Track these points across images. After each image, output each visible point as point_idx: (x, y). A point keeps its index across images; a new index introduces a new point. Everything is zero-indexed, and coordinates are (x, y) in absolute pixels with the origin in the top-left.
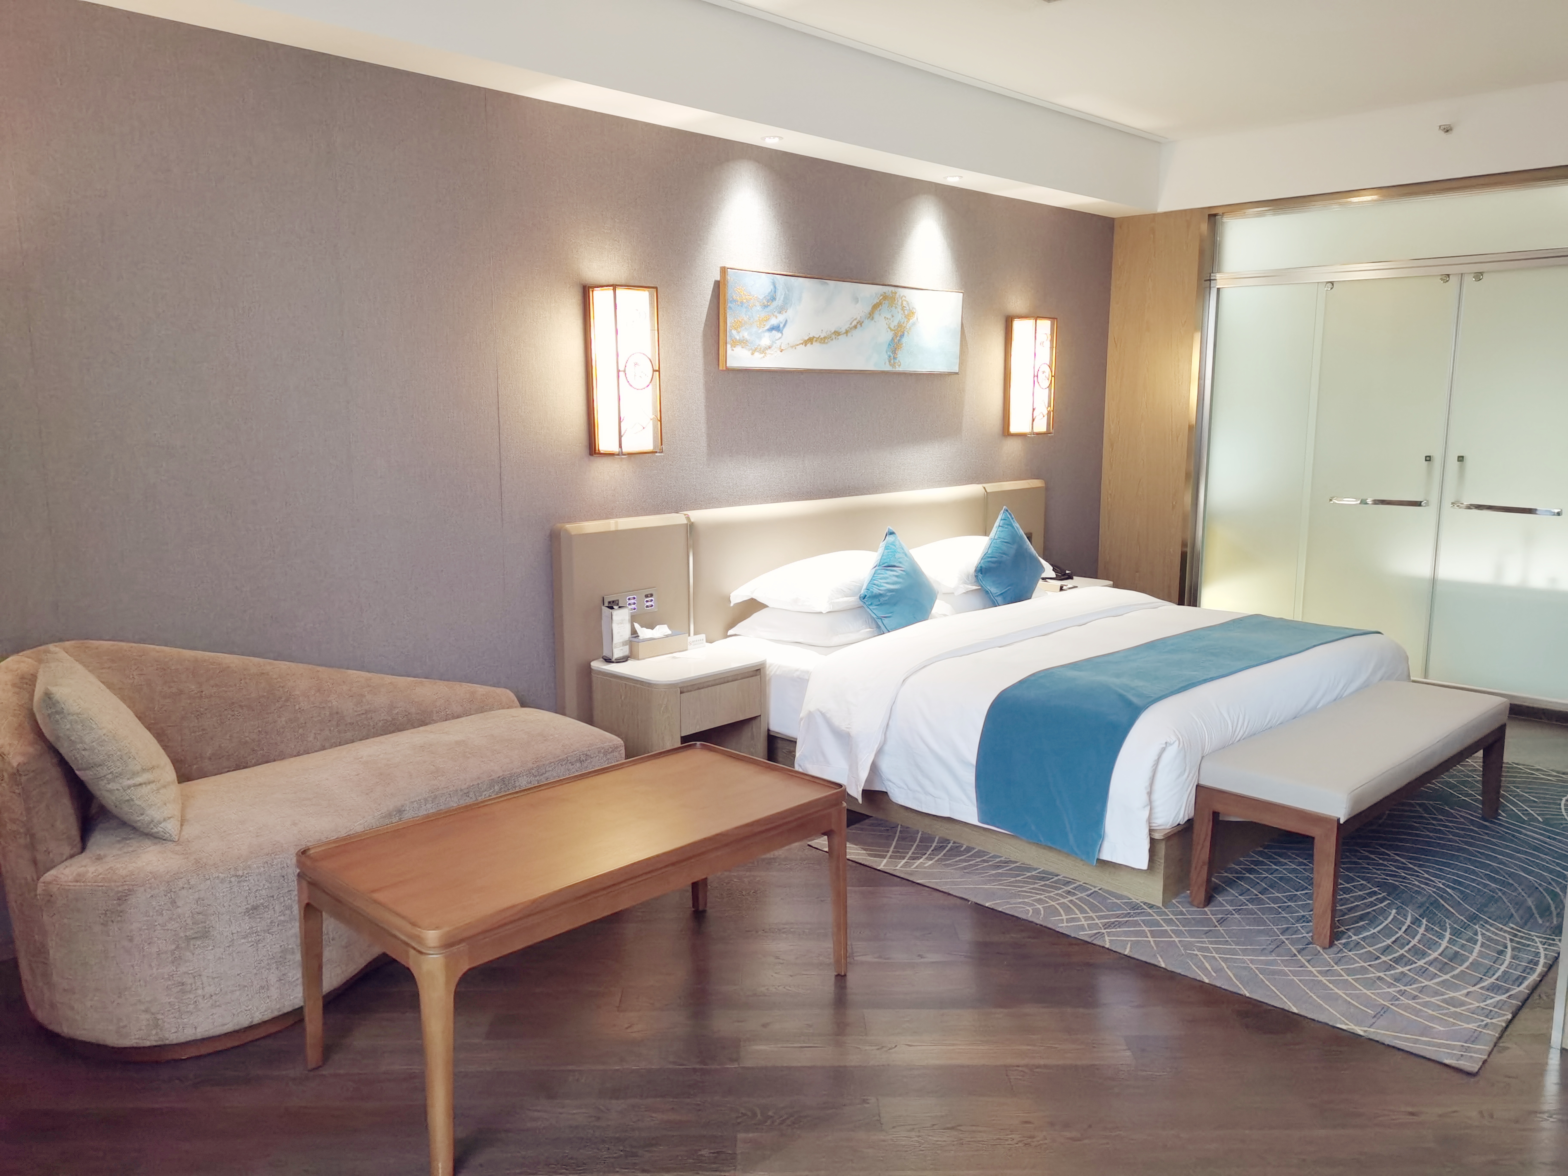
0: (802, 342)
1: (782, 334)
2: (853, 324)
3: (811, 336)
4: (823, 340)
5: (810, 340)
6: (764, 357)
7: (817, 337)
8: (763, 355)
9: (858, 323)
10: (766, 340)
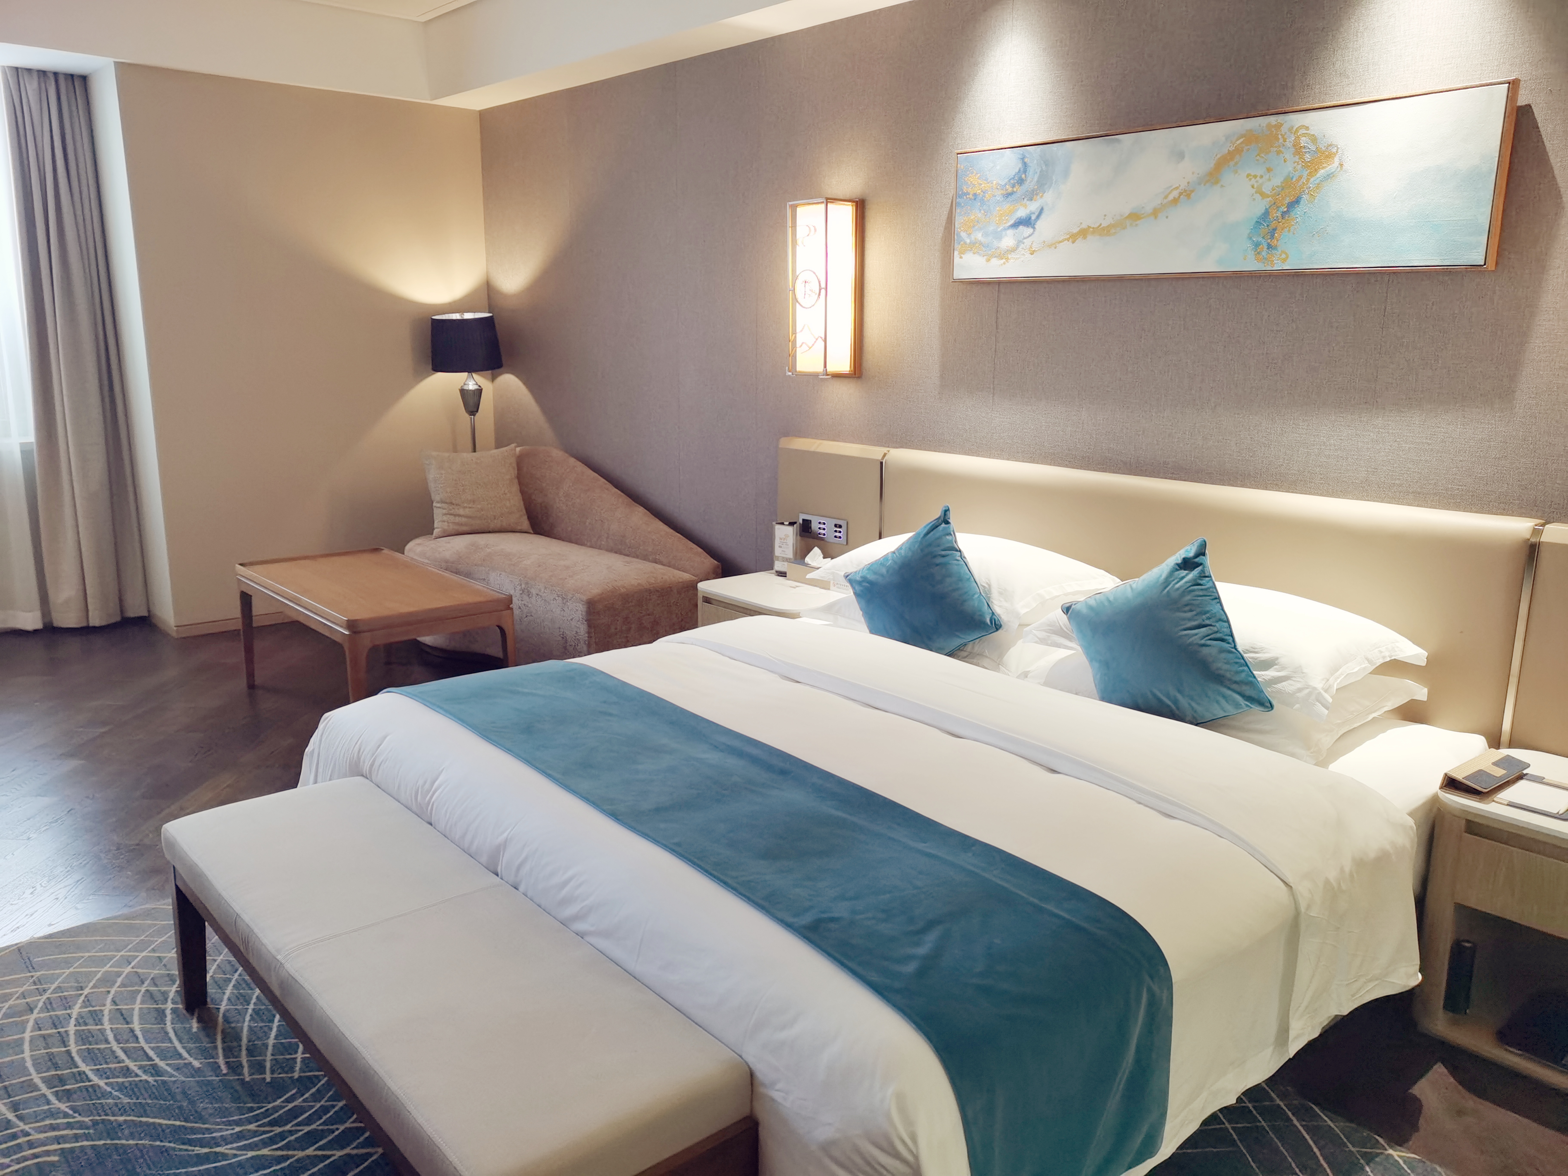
0: (1068, 236)
1: (1034, 228)
2: (1171, 197)
3: (1084, 226)
4: (1103, 231)
5: (1083, 233)
6: (1004, 263)
7: (1096, 226)
8: (1004, 260)
9: (1181, 194)
10: (1008, 240)
